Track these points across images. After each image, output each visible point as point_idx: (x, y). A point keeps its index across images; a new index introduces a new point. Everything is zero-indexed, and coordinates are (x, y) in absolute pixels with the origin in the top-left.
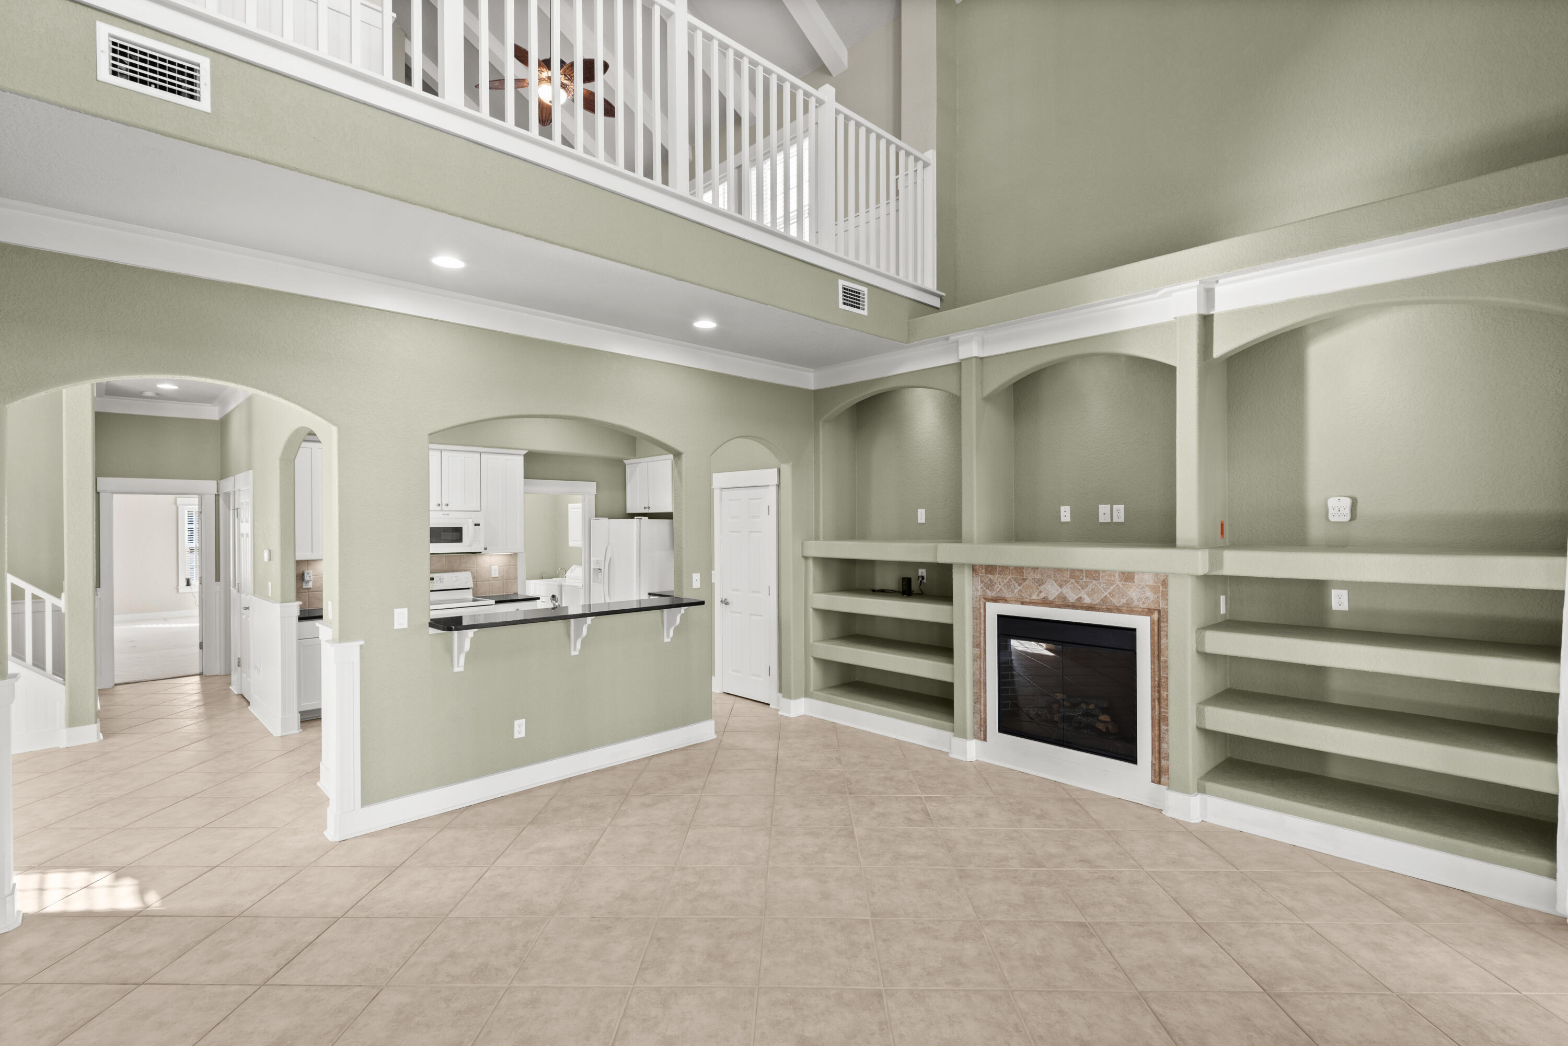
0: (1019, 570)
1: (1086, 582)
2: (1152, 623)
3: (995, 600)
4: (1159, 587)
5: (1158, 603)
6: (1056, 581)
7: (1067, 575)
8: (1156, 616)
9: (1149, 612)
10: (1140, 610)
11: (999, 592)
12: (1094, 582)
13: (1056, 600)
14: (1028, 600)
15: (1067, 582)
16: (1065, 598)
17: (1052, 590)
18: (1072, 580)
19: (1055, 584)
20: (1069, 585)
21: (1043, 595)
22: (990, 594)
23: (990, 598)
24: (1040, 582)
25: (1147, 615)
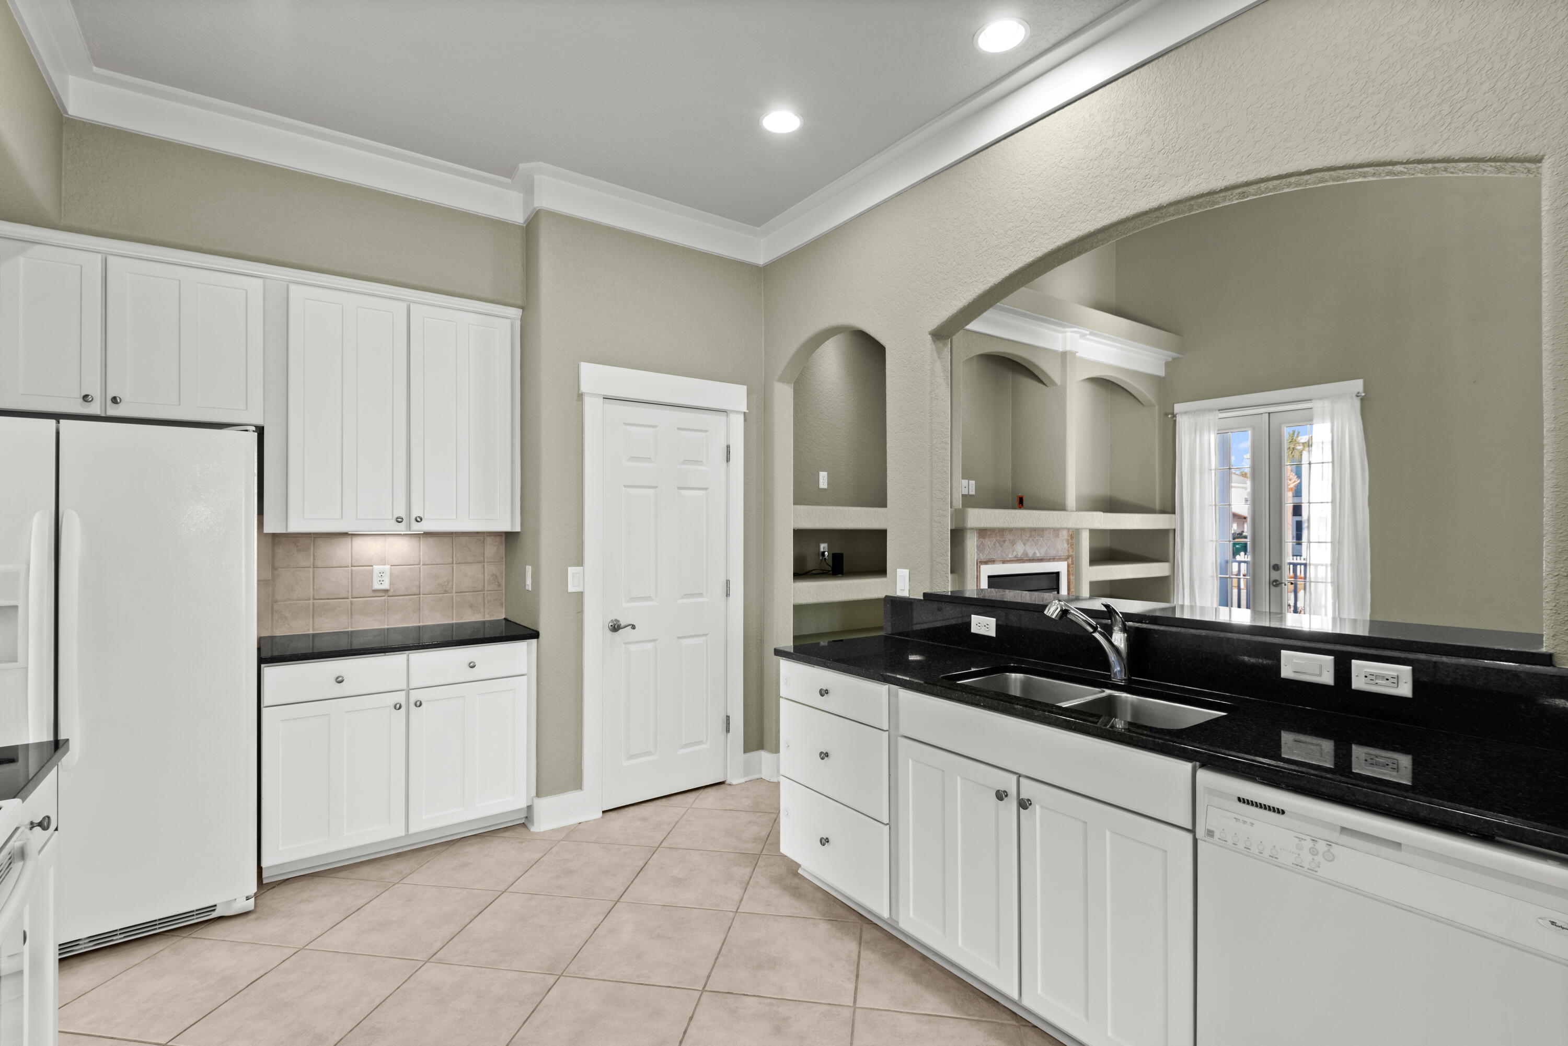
0: (1002, 531)
1: (1037, 540)
2: (1068, 566)
3: (986, 563)
4: (1069, 539)
5: (1069, 551)
6: (1022, 541)
7: (1028, 534)
8: (1070, 560)
9: (1066, 559)
10: (1064, 557)
11: (988, 554)
12: (1041, 539)
13: (1022, 556)
14: (1009, 559)
15: (1028, 540)
16: (1027, 555)
17: (1020, 549)
18: (1031, 539)
19: (1022, 544)
20: (1029, 544)
21: (1015, 553)
22: (983, 557)
23: (985, 560)
24: (1013, 543)
25: (1066, 561)
